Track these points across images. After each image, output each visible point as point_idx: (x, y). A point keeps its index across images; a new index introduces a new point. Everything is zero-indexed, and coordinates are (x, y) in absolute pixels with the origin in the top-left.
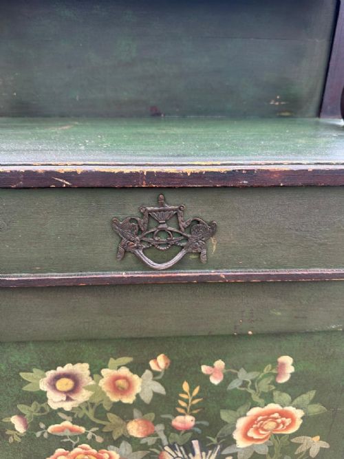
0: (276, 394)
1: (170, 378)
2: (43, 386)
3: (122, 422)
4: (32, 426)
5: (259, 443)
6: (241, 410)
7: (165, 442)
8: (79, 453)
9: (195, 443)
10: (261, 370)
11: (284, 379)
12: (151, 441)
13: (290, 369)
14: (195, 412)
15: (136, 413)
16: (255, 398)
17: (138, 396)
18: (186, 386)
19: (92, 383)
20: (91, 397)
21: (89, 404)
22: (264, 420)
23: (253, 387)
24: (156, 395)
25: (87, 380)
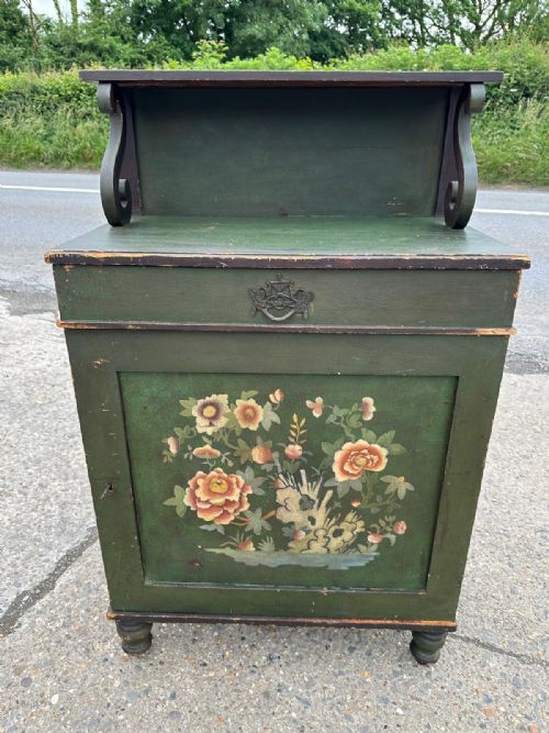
0: (364, 430)
1: (283, 410)
2: (195, 413)
3: (248, 448)
4: (182, 448)
5: (354, 478)
6: (338, 443)
7: (280, 470)
8: (214, 477)
9: (303, 472)
10: (350, 408)
11: (369, 417)
12: (269, 468)
13: (373, 409)
14: (302, 442)
15: (259, 440)
16: (348, 433)
17: (260, 424)
18: (295, 418)
19: (229, 411)
20: (228, 423)
21: (225, 430)
22: (356, 455)
23: (345, 423)
24: (274, 424)
25: (226, 409)
